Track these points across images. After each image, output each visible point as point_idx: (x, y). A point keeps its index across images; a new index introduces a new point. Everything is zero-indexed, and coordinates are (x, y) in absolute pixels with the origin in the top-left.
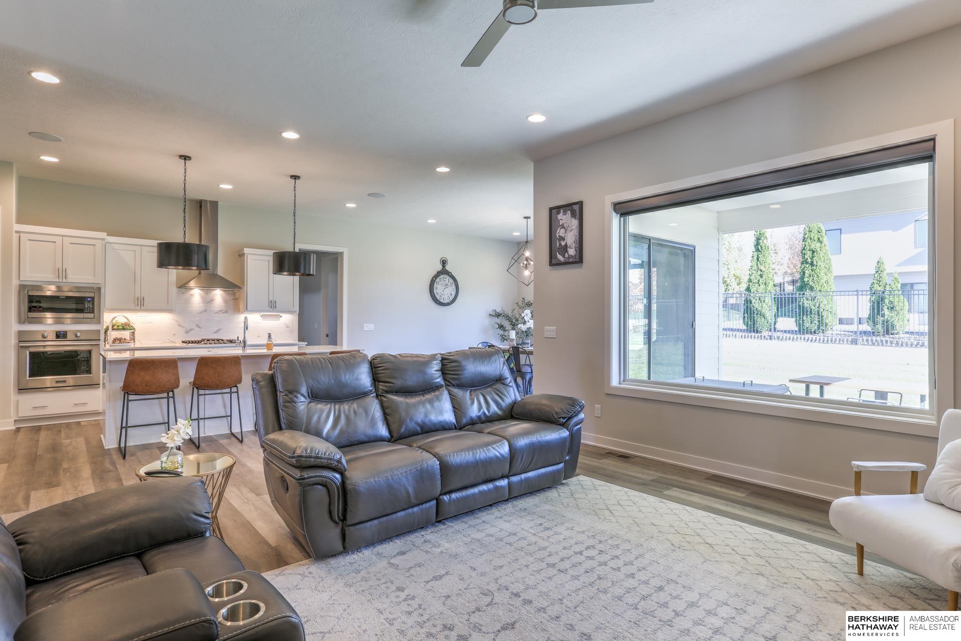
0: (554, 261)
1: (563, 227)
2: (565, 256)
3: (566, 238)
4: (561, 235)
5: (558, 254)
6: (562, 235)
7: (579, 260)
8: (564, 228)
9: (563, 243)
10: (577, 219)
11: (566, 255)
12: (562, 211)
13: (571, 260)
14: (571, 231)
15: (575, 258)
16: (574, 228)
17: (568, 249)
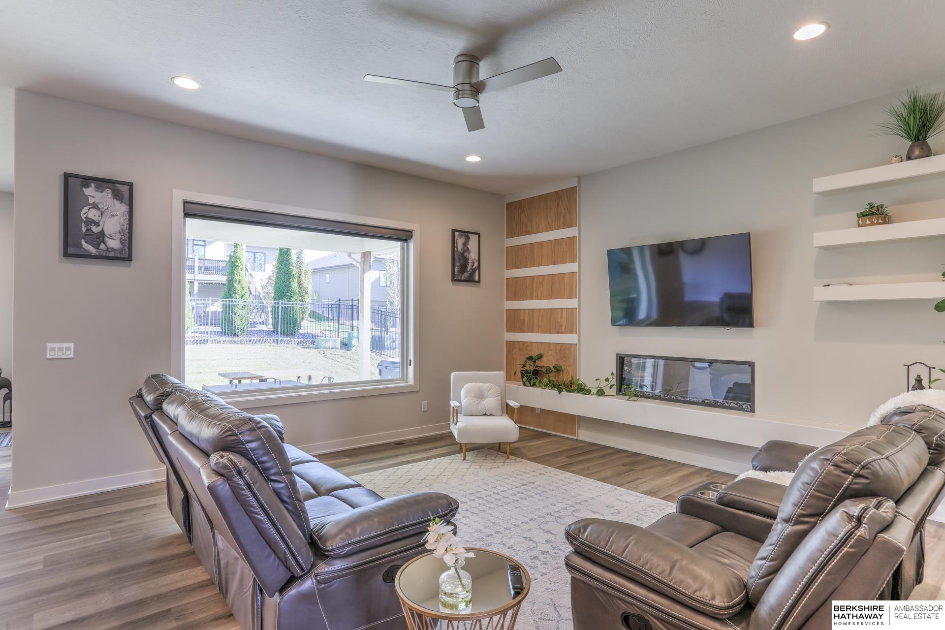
0: (71, 250)
1: (95, 206)
2: (100, 247)
3: (101, 223)
4: (90, 216)
5: (83, 242)
6: (96, 219)
7: (125, 256)
8: (98, 209)
9: (95, 229)
10: (126, 204)
11: (102, 246)
12: (93, 185)
13: (112, 254)
14: (113, 216)
15: (121, 253)
16: (118, 213)
17: (106, 239)
